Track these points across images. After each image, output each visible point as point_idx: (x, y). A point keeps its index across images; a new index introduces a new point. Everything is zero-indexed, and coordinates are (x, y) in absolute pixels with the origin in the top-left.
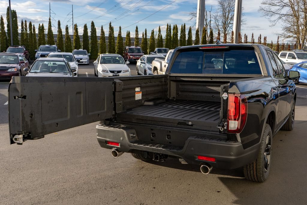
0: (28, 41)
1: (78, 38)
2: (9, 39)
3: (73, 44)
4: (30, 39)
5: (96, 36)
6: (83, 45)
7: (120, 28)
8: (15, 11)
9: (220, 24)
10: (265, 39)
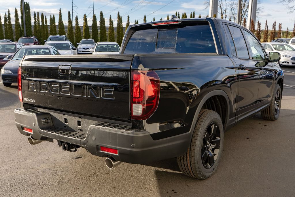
0: (40, 32)
1: (87, 28)
2: (23, 30)
3: (82, 34)
4: (42, 30)
5: (105, 27)
6: (92, 35)
7: (128, 17)
8: (28, 3)
9: (235, 12)
10: (280, 26)
